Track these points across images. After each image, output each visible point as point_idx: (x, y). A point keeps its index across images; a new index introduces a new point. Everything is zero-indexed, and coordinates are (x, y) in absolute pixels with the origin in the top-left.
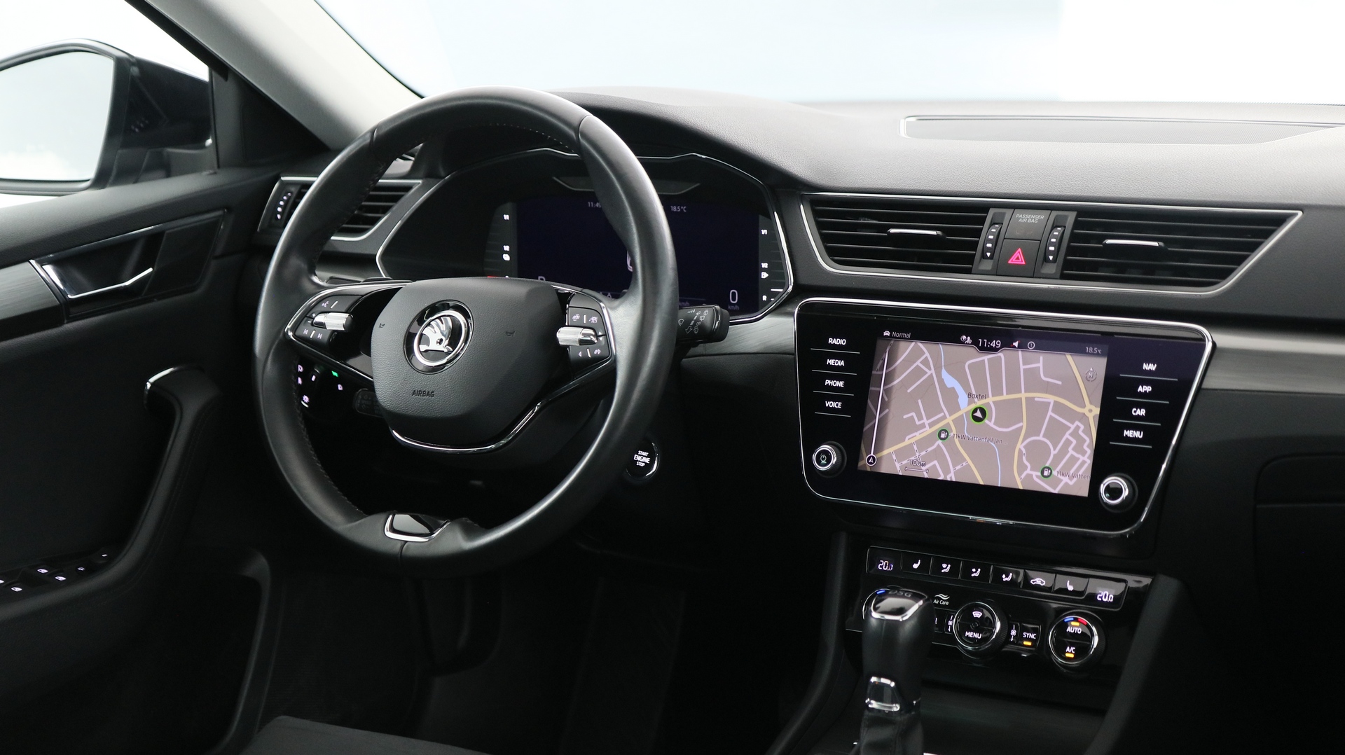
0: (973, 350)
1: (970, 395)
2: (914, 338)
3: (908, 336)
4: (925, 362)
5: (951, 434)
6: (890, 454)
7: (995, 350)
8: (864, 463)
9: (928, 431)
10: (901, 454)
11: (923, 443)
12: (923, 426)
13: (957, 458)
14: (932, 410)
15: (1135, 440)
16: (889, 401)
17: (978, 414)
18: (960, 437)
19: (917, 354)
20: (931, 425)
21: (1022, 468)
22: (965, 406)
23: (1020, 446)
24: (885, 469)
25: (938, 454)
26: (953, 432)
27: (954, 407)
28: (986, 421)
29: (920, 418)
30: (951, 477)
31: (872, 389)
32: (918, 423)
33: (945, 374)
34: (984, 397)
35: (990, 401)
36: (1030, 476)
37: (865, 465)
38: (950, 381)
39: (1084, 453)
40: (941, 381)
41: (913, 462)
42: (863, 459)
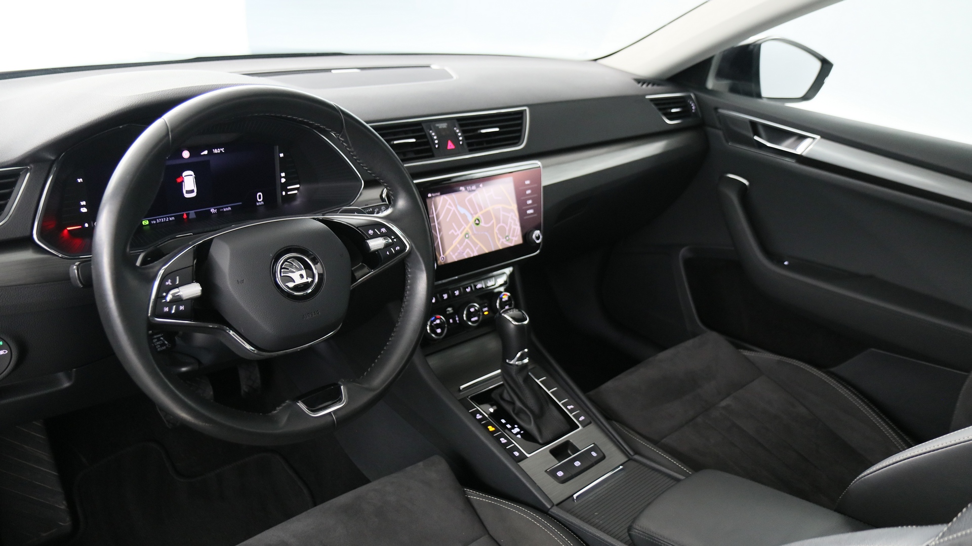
0: (466, 193)
1: (471, 214)
2: (442, 194)
3: (439, 194)
4: (450, 205)
5: (470, 234)
6: (449, 253)
7: (474, 191)
8: (441, 261)
9: (461, 236)
10: (454, 251)
11: (461, 243)
12: (458, 235)
13: (475, 244)
14: (460, 226)
15: (531, 214)
16: (441, 228)
17: (477, 222)
18: (474, 234)
19: (445, 201)
20: (461, 233)
21: (499, 239)
22: (472, 220)
23: (496, 230)
24: (450, 261)
25: (468, 246)
26: (470, 233)
27: (467, 222)
28: (480, 224)
29: (456, 231)
30: (476, 254)
31: (432, 224)
32: (456, 234)
33: (460, 208)
34: (476, 213)
35: (479, 215)
36: (502, 242)
37: (441, 262)
38: (463, 211)
39: (516, 225)
40: (459, 211)
41: (459, 253)
42: (439, 259)
